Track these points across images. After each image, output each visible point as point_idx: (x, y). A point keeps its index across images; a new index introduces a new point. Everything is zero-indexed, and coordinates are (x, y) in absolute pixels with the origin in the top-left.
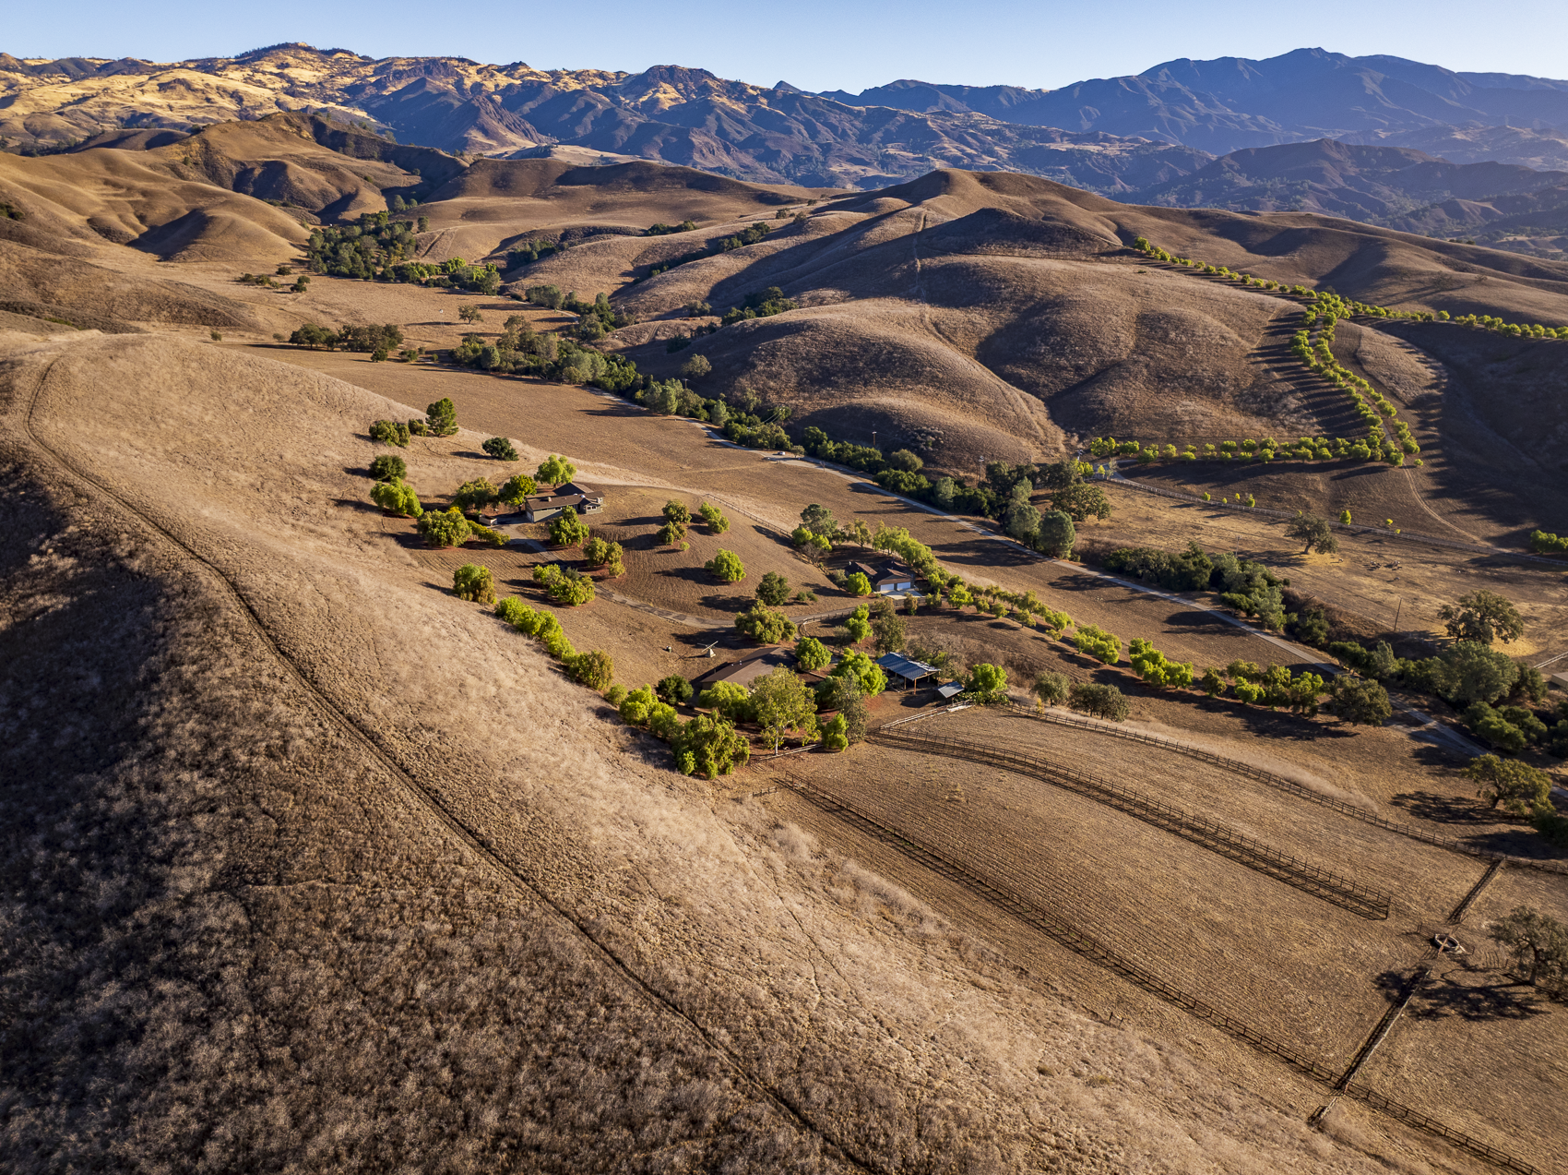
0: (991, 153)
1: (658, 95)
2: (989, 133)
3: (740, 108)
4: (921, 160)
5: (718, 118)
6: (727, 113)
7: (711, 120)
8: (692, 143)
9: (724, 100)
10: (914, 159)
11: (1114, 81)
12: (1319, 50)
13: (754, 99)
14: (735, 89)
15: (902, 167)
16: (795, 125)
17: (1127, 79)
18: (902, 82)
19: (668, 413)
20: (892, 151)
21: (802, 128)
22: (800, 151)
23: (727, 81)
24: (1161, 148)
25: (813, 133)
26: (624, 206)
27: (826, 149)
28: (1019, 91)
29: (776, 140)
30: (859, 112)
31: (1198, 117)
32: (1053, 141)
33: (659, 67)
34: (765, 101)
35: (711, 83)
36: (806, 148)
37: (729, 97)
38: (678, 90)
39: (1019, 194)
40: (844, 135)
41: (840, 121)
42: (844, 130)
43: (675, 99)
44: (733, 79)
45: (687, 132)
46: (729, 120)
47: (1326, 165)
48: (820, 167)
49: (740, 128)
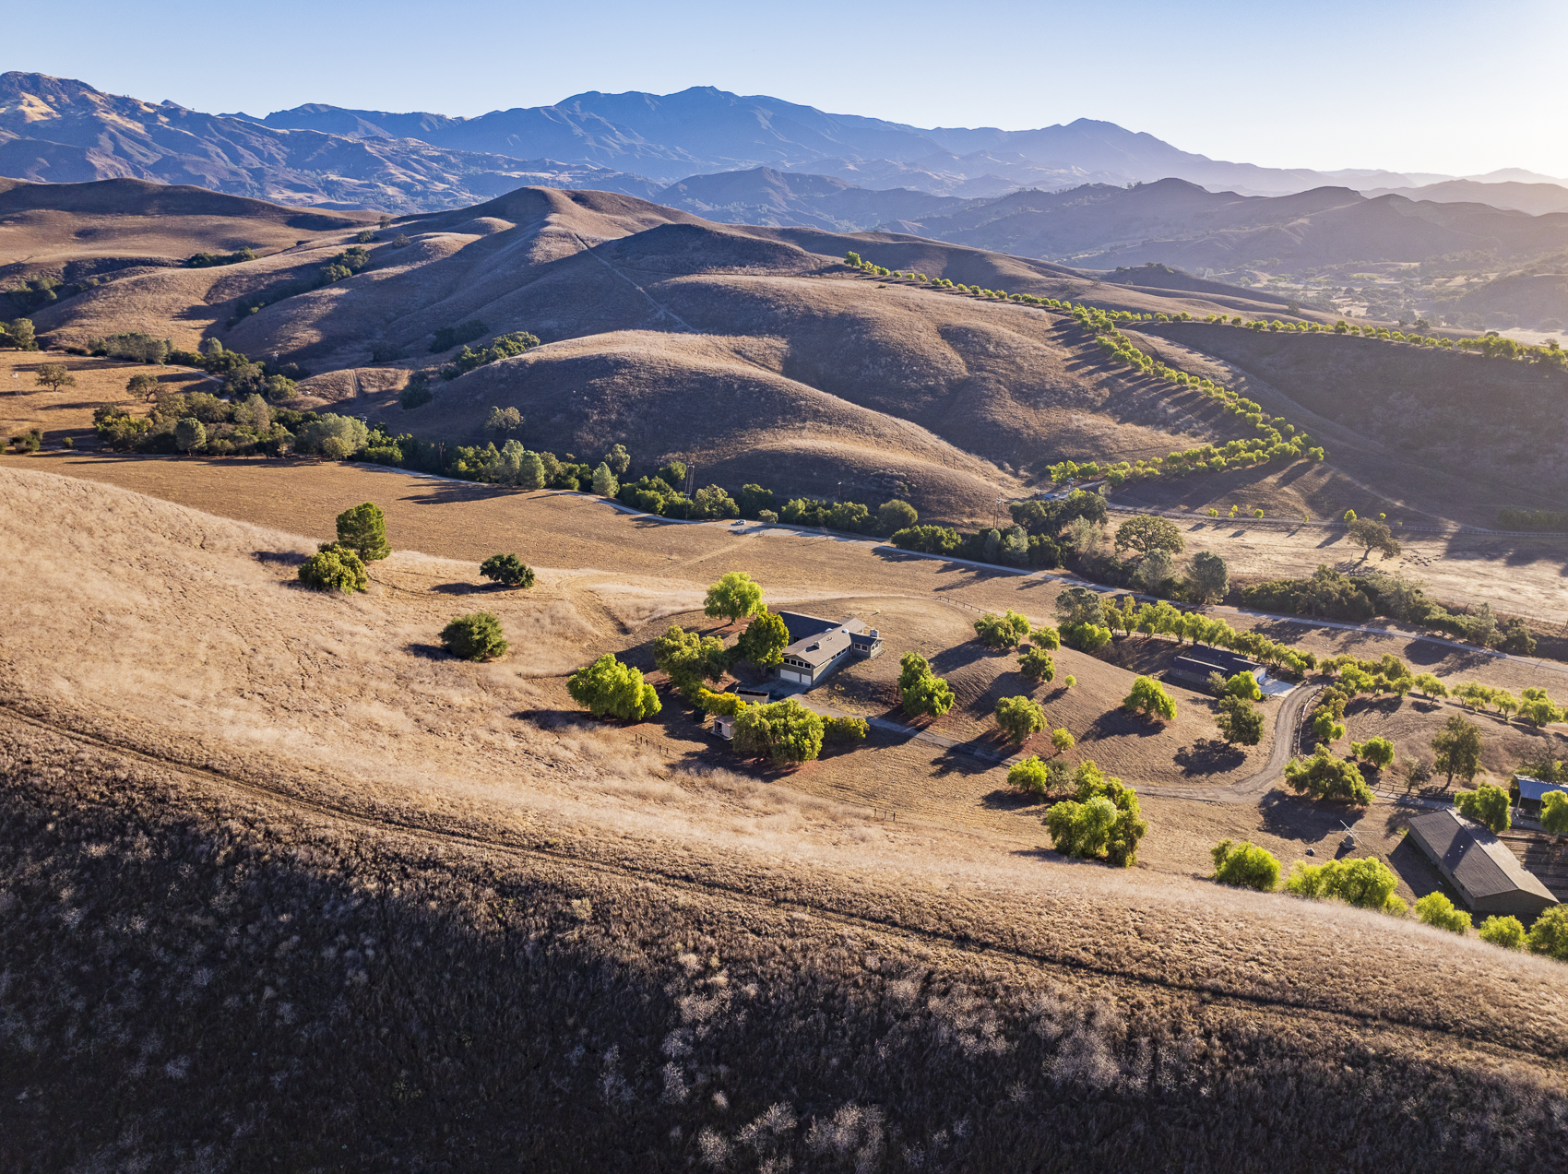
0: (442, 180)
1: (22, 108)
2: (433, 159)
3: (138, 127)
4: (370, 186)
5: (112, 137)
6: (122, 133)
7: (104, 140)
8: (92, 165)
9: (114, 117)
10: (360, 186)
11: (535, 111)
12: (712, 88)
13: (153, 117)
14: (124, 105)
15: (348, 194)
16: (212, 148)
17: (547, 109)
18: (312, 106)
19: (536, 486)
20: (333, 177)
21: (219, 151)
22: (228, 177)
23: (112, 96)
24: (610, 175)
25: (236, 158)
26: (125, 232)
27: (257, 174)
28: (440, 118)
29: (196, 164)
30: (284, 135)
31: (623, 147)
32: (500, 167)
33: (16, 74)
34: (165, 119)
35: (91, 97)
36: (233, 173)
37: (119, 114)
38: (49, 104)
39: (617, 214)
40: (271, 160)
41: (264, 145)
42: (270, 154)
43: (48, 114)
44: (119, 93)
45: (83, 152)
46: (127, 140)
47: (771, 191)
48: (257, 194)
49: (144, 150)
